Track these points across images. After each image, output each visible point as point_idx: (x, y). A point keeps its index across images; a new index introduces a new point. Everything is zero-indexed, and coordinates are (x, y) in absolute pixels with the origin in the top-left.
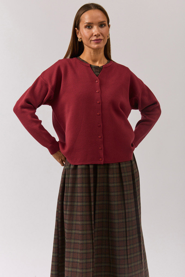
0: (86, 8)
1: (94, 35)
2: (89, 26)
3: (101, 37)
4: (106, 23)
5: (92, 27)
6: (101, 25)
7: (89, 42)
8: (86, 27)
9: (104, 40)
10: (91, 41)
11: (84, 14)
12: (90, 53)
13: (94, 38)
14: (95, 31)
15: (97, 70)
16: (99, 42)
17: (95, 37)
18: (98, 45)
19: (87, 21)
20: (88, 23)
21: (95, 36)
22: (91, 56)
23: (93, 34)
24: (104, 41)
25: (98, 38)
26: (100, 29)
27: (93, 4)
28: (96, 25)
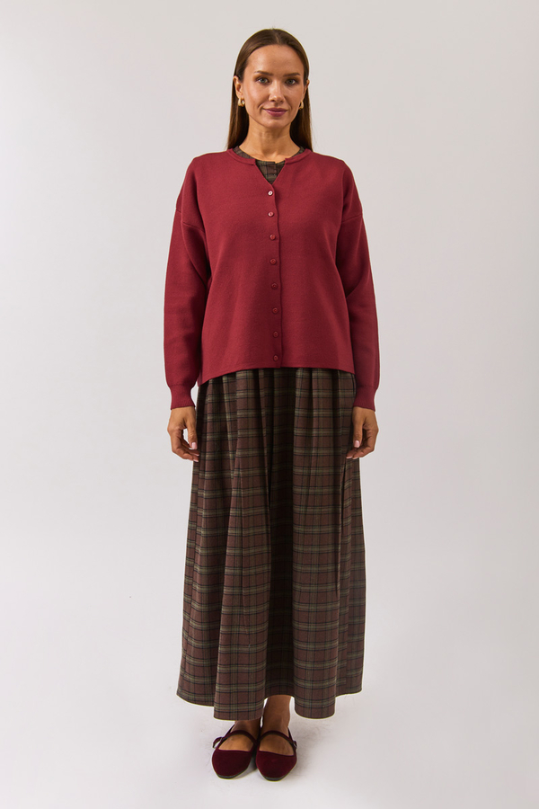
0: (265, 38)
1: (270, 99)
2: (264, 79)
3: (285, 106)
4: (301, 78)
5: (269, 82)
6: (290, 80)
7: (258, 110)
8: (256, 79)
9: (289, 111)
10: (262, 108)
11: (256, 51)
12: (260, 135)
13: (270, 105)
14: (275, 93)
15: (272, 171)
16: (280, 115)
17: (273, 103)
18: (276, 121)
19: (261, 67)
20: (262, 73)
21: (273, 101)
22: (261, 140)
23: (268, 96)
24: (289, 113)
25: (279, 107)
26: (285, 88)
27: (280, 32)
28: (278, 79)
